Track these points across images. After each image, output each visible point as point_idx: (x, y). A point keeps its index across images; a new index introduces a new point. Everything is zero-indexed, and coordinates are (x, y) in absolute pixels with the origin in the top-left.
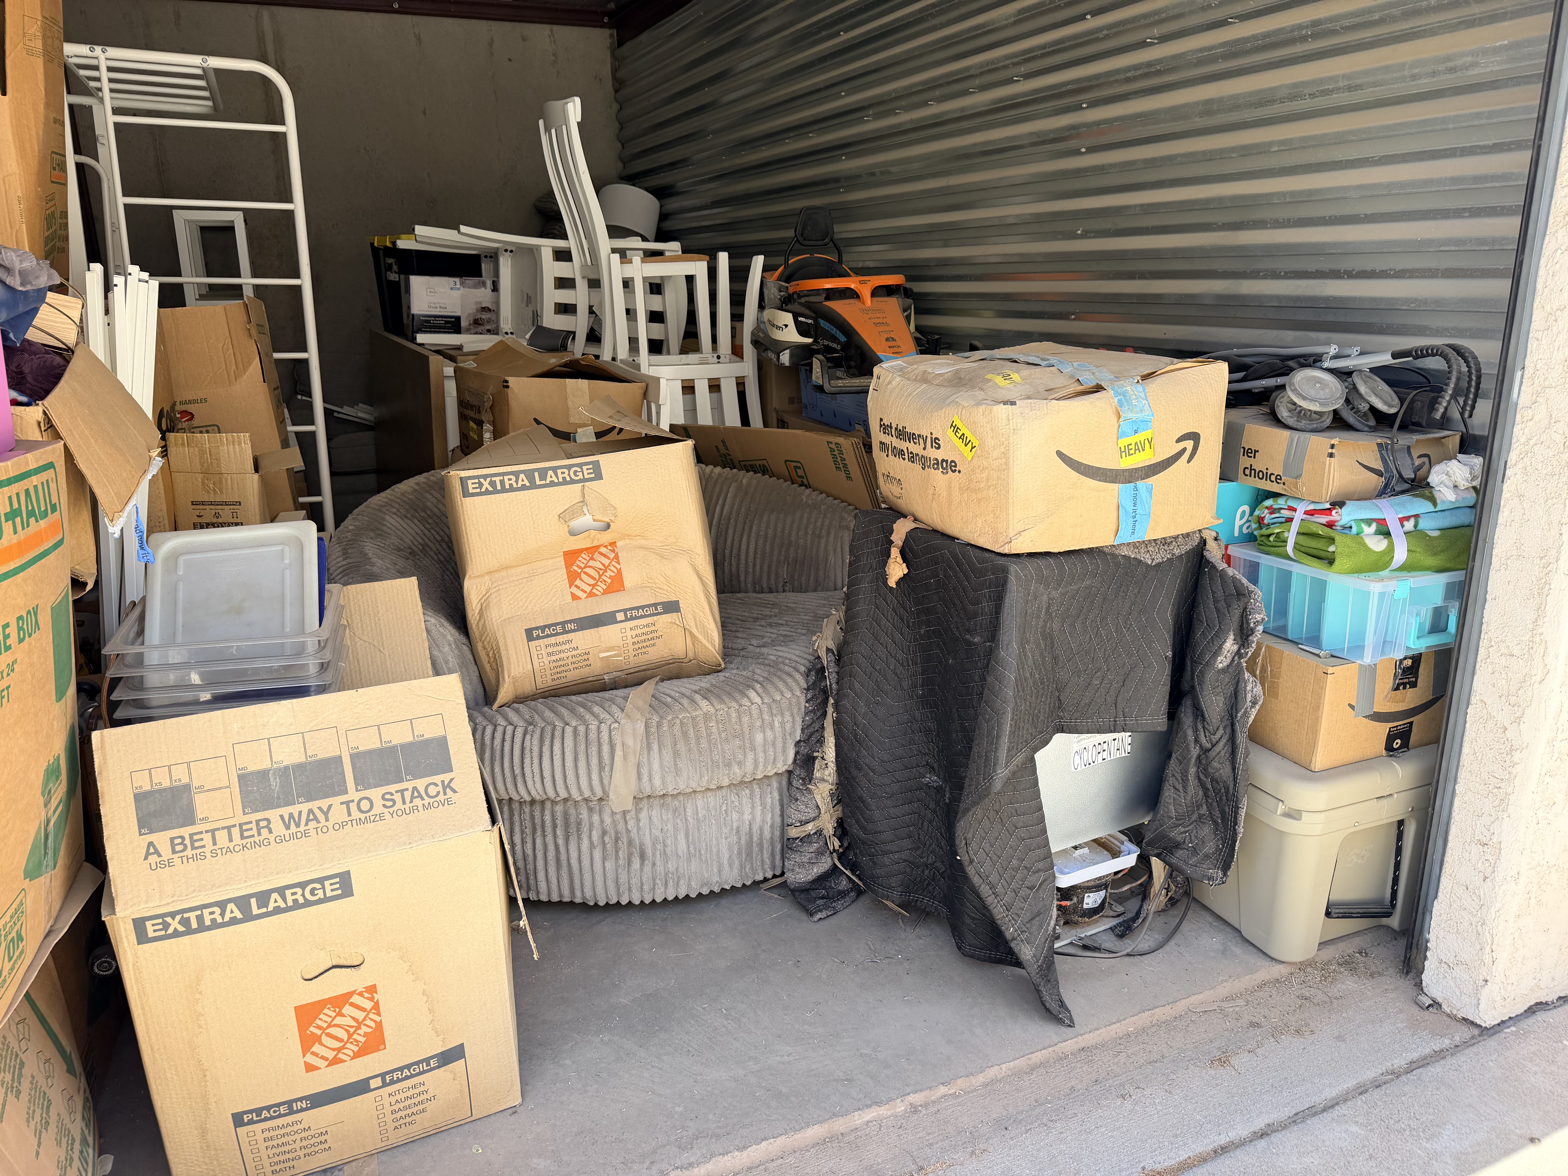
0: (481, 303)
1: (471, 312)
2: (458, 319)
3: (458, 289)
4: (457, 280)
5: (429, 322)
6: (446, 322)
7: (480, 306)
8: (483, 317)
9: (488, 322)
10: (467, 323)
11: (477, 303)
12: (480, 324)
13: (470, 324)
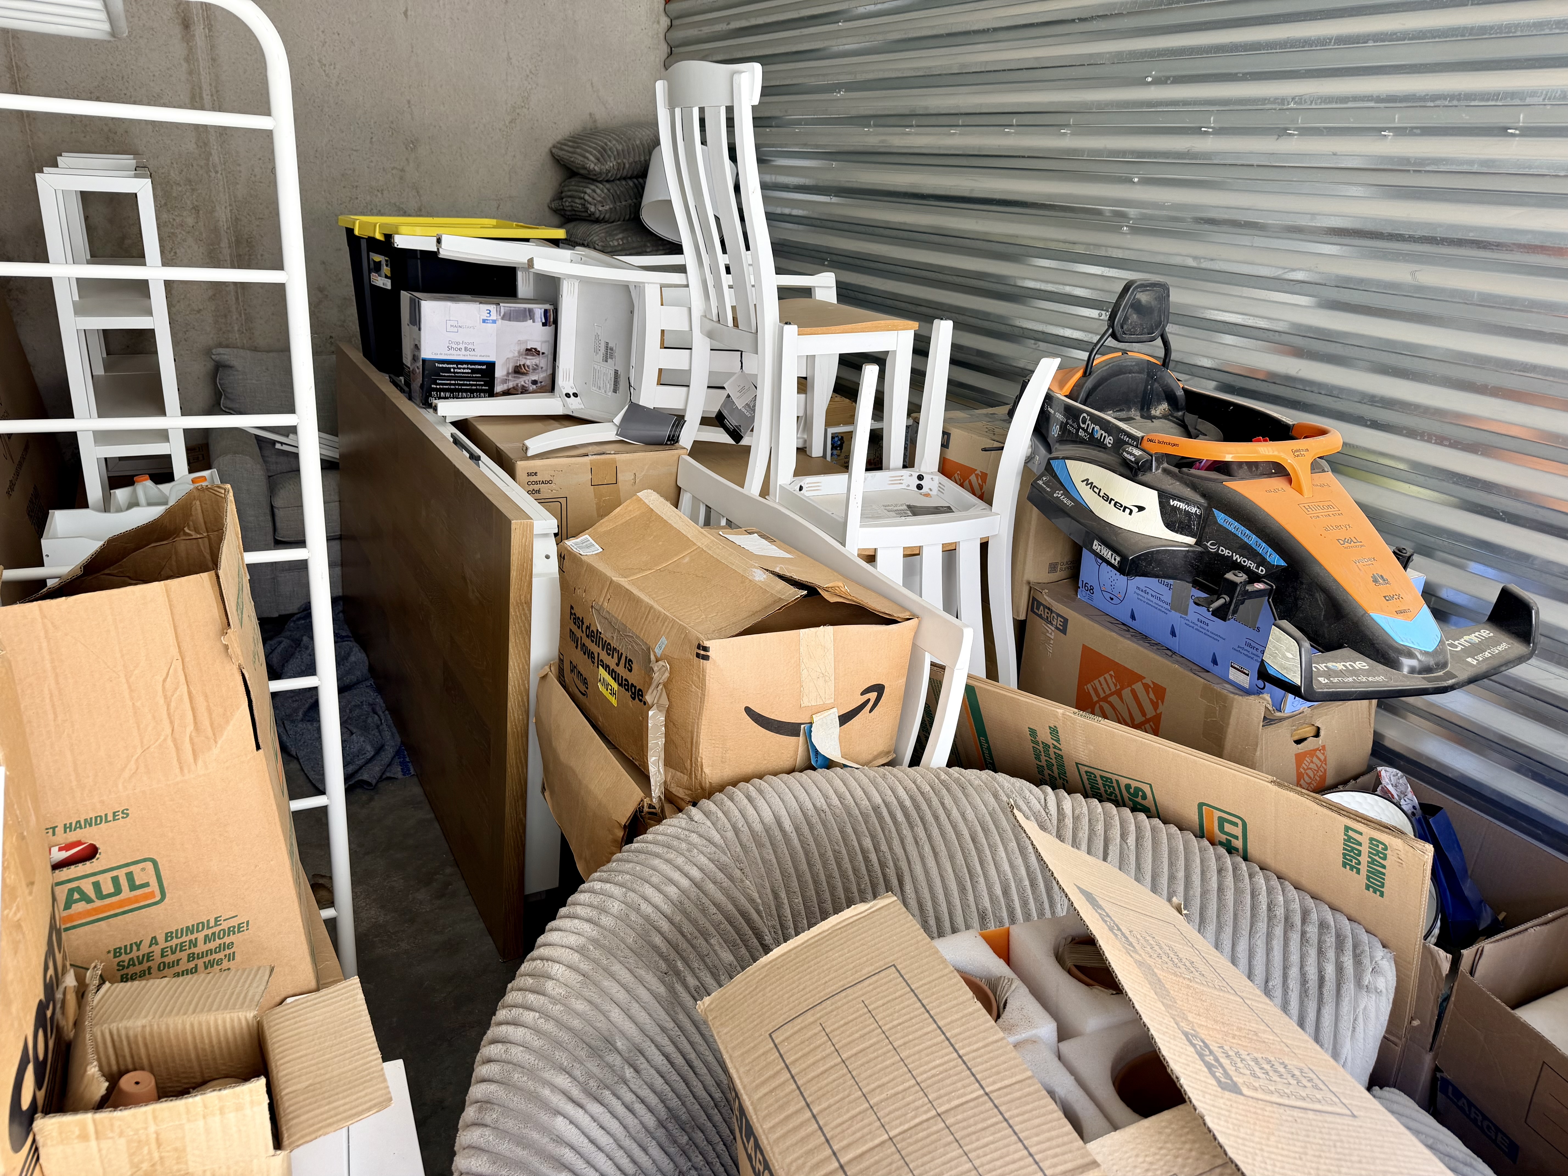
0: (526, 342)
1: (510, 355)
2: (491, 366)
3: (494, 322)
4: (492, 308)
5: (448, 370)
6: (474, 371)
7: (524, 347)
8: (528, 363)
9: (534, 369)
10: (505, 373)
11: (520, 342)
12: (523, 374)
13: (508, 374)
